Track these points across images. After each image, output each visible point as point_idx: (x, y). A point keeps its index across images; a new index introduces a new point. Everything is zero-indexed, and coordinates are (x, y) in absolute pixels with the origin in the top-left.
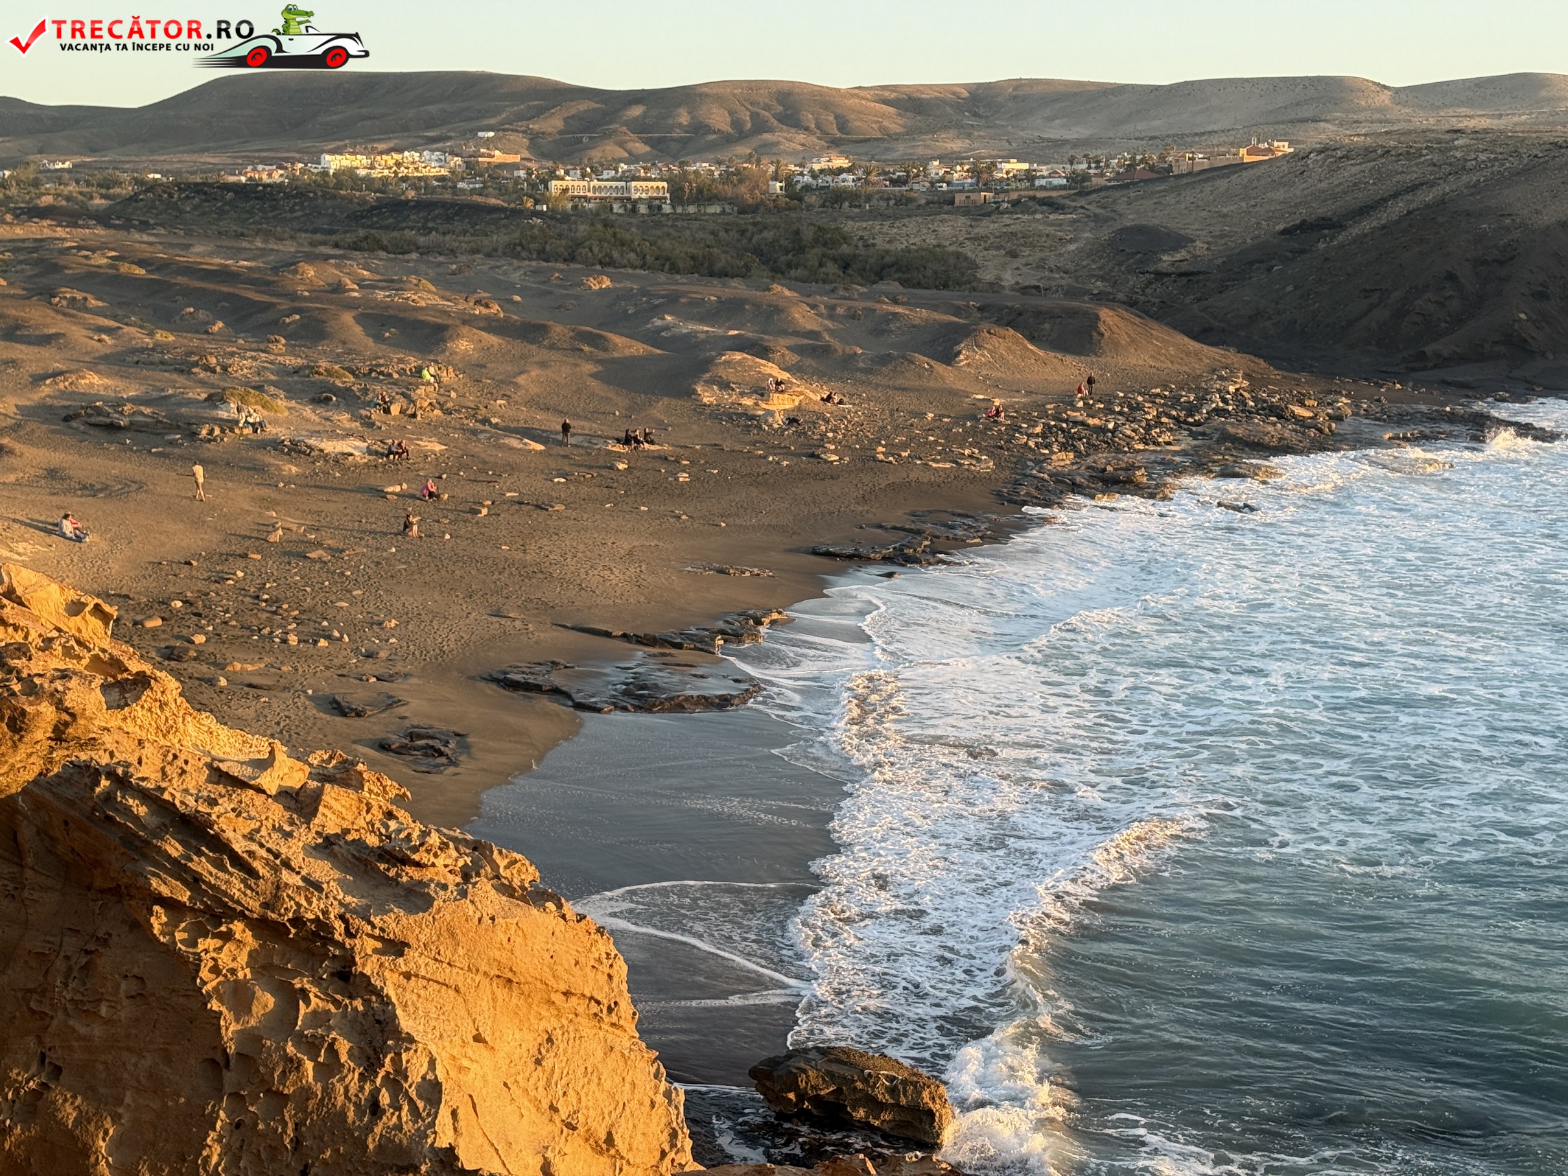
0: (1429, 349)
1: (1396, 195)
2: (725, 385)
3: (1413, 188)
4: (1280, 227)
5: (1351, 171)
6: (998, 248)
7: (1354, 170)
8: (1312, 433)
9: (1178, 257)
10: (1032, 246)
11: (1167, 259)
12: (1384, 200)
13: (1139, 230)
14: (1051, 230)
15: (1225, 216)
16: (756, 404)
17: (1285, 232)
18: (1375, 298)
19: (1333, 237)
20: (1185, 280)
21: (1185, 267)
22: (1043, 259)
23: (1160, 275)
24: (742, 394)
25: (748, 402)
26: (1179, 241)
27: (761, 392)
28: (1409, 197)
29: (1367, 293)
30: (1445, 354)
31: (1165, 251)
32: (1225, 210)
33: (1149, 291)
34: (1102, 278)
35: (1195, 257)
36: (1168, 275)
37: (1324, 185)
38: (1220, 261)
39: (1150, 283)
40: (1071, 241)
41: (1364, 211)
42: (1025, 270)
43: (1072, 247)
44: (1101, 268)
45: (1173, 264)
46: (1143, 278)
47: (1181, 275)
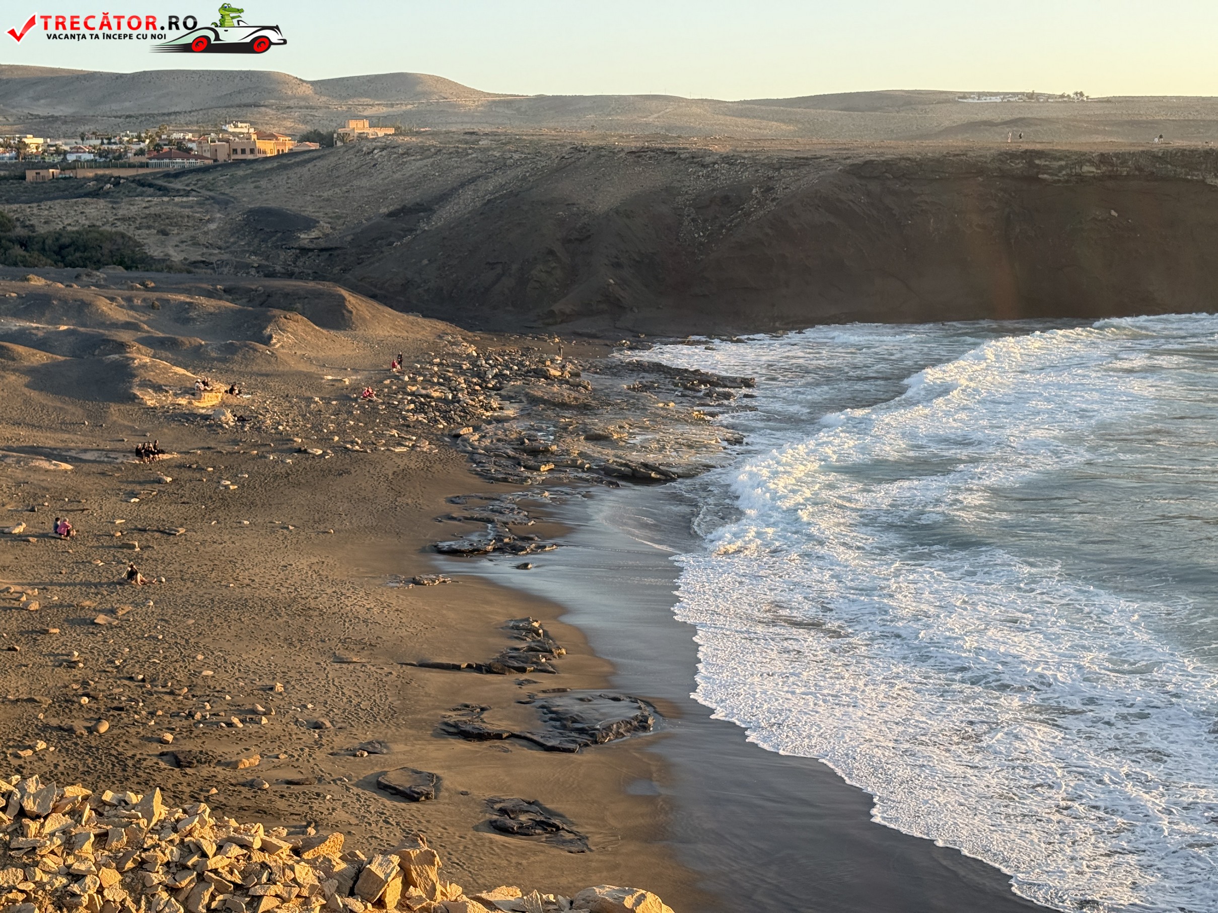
0: (556, 307)
1: (462, 185)
2: (158, 388)
3: (473, 180)
4: (384, 210)
5: (415, 166)
6: (149, 227)
7: (419, 164)
8: (583, 390)
9: (313, 235)
10: (176, 224)
11: (305, 238)
12: (454, 190)
13: (269, 212)
14: (187, 211)
15: (328, 200)
16: (190, 403)
17: (390, 214)
18: (499, 269)
19: (429, 218)
20: (326, 255)
21: (323, 244)
22: (193, 238)
23: (304, 251)
24: (175, 395)
25: (183, 401)
26: (309, 224)
27: (193, 392)
28: (472, 187)
29: (492, 266)
30: (568, 311)
31: (300, 231)
32: (325, 195)
33: (299, 263)
34: (255, 254)
35: (327, 235)
36: (312, 250)
37: (398, 176)
38: (349, 238)
39: (297, 257)
40: (208, 221)
41: (443, 198)
42: (183, 246)
43: (213, 226)
44: (249, 244)
45: (312, 240)
46: (290, 252)
47: (322, 250)
